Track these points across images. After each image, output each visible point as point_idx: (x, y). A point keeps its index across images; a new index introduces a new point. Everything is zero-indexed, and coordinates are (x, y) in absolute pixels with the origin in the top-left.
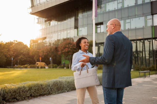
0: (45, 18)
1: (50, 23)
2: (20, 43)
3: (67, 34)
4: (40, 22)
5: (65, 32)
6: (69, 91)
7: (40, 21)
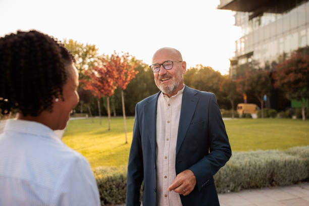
0: (249, 11)
2: (207, 70)
3: (300, 39)
4: (240, 21)
5: (296, 35)
6: (237, 192)
7: (238, 19)
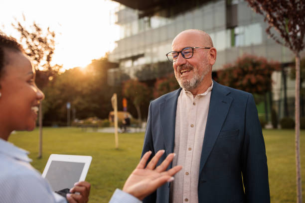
1: (149, 21)
